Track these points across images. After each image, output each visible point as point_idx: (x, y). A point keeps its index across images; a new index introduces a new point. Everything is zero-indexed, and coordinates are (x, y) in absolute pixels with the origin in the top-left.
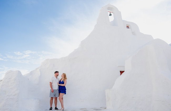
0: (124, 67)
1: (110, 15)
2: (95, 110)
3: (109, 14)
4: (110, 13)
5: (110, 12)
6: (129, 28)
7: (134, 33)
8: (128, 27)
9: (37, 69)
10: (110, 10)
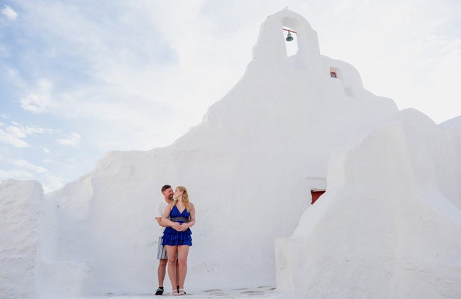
0: (325, 179)
1: (289, 39)
2: (246, 292)
3: (286, 35)
4: (289, 34)
5: (289, 31)
6: (336, 77)
7: (348, 92)
8: (333, 74)
9: (82, 178)
10: (289, 27)
